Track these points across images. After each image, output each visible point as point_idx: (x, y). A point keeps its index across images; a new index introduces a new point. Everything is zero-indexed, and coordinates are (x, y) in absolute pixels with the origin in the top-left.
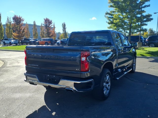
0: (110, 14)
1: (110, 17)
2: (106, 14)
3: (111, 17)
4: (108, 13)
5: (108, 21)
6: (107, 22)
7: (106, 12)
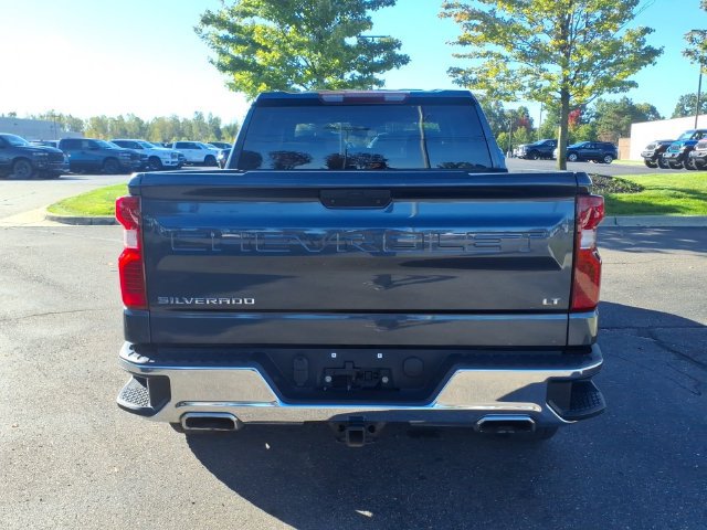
0: (221, 23)
1: (226, 40)
2: (207, 20)
3: (231, 36)
4: (213, 16)
5: (216, 57)
6: (212, 62)
7: (204, 13)
